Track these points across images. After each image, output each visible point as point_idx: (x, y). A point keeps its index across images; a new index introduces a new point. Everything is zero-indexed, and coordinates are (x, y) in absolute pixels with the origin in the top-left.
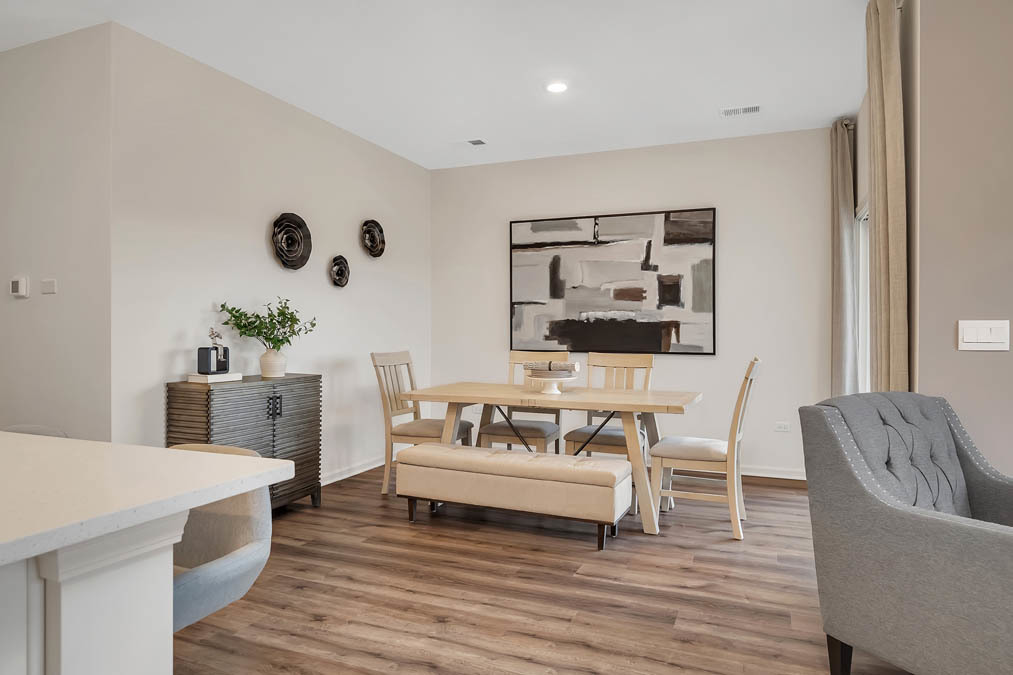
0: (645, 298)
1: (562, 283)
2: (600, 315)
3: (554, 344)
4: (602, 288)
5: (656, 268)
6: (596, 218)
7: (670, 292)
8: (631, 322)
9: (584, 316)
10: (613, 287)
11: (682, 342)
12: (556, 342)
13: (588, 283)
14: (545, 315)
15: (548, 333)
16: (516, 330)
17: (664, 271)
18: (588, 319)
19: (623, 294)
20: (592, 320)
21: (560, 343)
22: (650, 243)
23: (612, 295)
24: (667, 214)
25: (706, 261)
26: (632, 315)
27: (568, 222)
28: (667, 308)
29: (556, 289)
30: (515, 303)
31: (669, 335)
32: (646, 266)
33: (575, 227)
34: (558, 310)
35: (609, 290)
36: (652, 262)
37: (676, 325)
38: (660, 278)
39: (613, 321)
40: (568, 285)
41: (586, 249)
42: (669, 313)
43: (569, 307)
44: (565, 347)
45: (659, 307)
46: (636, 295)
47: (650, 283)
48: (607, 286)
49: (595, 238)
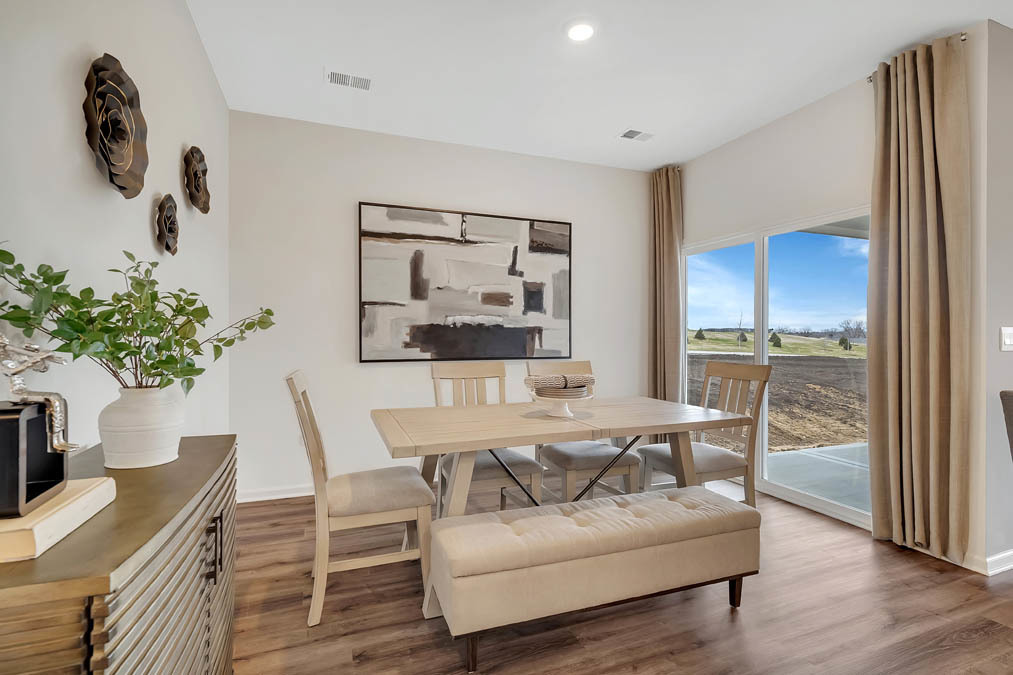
0: (512, 303)
1: (426, 283)
2: (467, 319)
3: (416, 353)
4: (470, 291)
5: (521, 274)
6: (464, 214)
7: (533, 298)
8: (499, 327)
9: (450, 321)
10: (482, 290)
11: (545, 347)
12: (419, 349)
13: (455, 284)
14: (406, 319)
15: (408, 339)
16: (367, 336)
17: (529, 278)
18: (454, 324)
19: (492, 299)
20: (458, 325)
21: (423, 351)
22: (516, 248)
23: (480, 298)
24: (532, 222)
25: (563, 271)
26: (499, 321)
27: (432, 214)
28: (532, 314)
29: (418, 290)
30: (365, 303)
31: (533, 339)
32: (513, 271)
33: (440, 221)
34: (421, 313)
35: (477, 293)
36: (519, 267)
37: (540, 330)
38: (525, 283)
39: (480, 326)
40: (432, 286)
41: (452, 246)
42: (533, 319)
43: (432, 309)
44: (428, 355)
45: (524, 313)
46: (503, 300)
47: (515, 289)
48: (476, 289)
49: (462, 236)
